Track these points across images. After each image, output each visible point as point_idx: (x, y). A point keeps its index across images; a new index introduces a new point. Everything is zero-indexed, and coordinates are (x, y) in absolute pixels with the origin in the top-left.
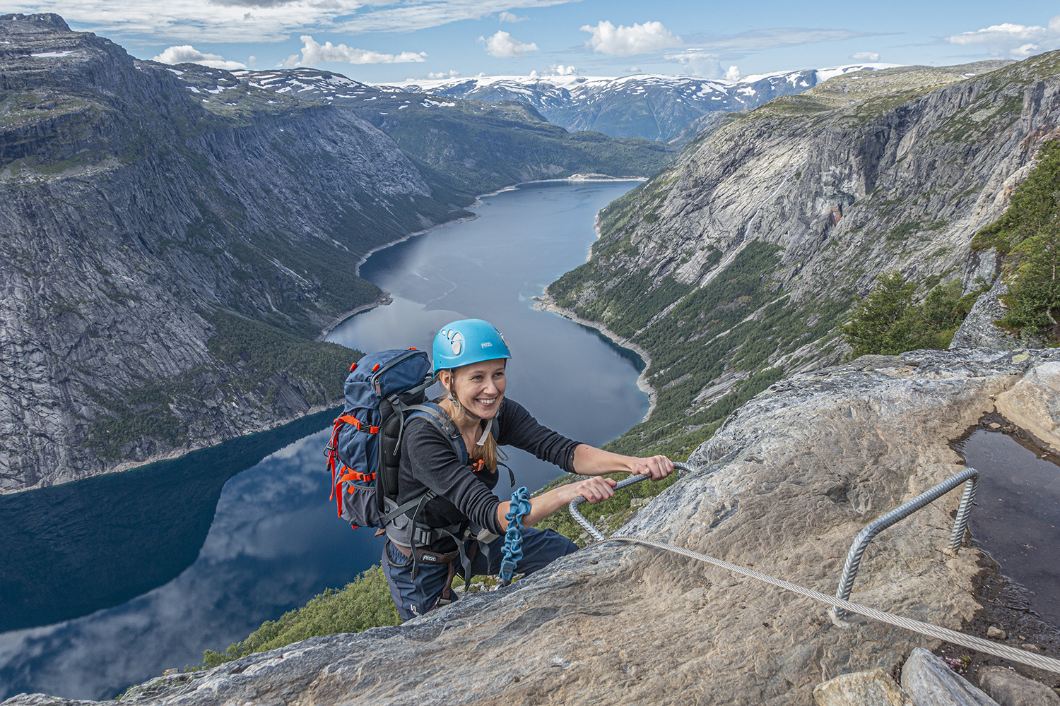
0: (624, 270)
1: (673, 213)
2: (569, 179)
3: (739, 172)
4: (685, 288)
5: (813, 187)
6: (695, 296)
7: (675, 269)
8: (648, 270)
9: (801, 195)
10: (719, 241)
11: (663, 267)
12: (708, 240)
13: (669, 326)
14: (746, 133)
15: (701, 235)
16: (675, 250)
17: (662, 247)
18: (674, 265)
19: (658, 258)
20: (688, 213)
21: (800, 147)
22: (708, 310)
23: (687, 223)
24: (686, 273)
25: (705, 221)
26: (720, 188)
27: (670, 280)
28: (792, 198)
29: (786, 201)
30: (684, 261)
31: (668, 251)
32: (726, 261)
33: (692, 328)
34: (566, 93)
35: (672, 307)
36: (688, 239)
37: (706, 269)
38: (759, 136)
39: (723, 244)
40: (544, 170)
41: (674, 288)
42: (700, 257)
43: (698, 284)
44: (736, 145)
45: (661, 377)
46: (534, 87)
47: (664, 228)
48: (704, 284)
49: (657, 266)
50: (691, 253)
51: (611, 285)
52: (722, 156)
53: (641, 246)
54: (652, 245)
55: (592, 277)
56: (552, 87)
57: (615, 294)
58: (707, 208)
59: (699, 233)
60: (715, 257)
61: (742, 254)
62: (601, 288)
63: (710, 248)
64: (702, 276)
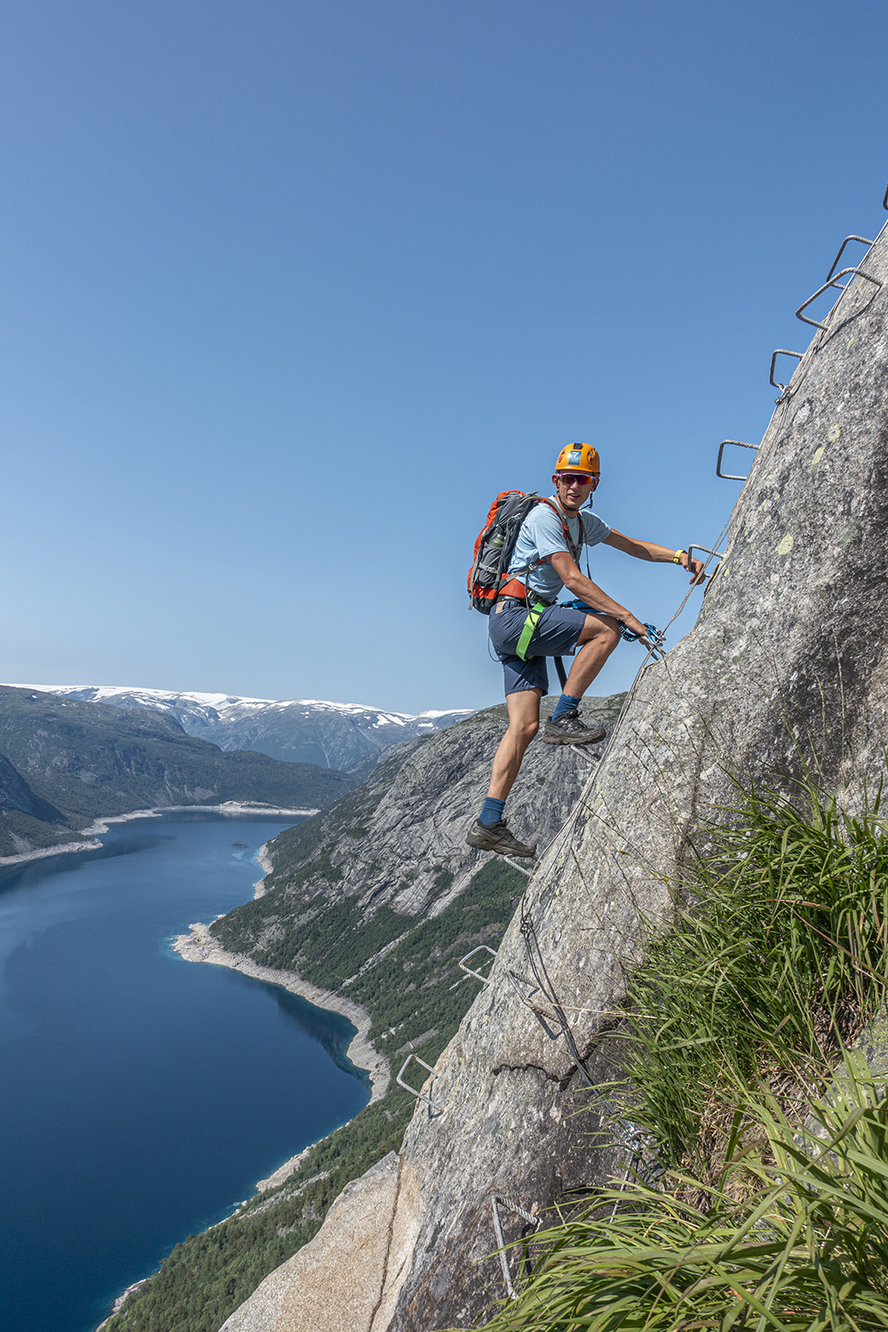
0: (321, 900)
1: (387, 826)
2: (221, 807)
3: (467, 779)
4: (408, 921)
5: (568, 788)
6: (425, 928)
7: (393, 897)
8: (356, 899)
9: (551, 800)
10: (448, 860)
11: (376, 894)
12: (434, 859)
13: (391, 970)
14: (472, 735)
15: (424, 854)
16: (391, 872)
17: (374, 868)
18: (390, 890)
19: (369, 882)
20: (407, 826)
21: (537, 751)
22: (445, 946)
23: (406, 839)
24: (408, 900)
25: (429, 836)
26: (446, 796)
27: (386, 912)
28: (538, 805)
29: (529, 810)
30: (404, 886)
31: (383, 874)
32: (461, 884)
33: (426, 970)
34: (213, 713)
35: (392, 945)
36: (408, 858)
37: (434, 895)
38: (488, 739)
39: (454, 863)
40: (188, 794)
41: (391, 921)
42: (426, 881)
43: (425, 915)
44: (462, 748)
45: (391, 1037)
46: (173, 702)
47: (375, 845)
48: (433, 914)
49: (368, 894)
50: (412, 876)
51: (304, 919)
52: (445, 760)
53: (346, 868)
54: (360, 866)
55: (276, 911)
56: (196, 704)
57: (312, 931)
58: (431, 819)
59: (422, 851)
60: (445, 880)
61: (479, 875)
62: (291, 922)
63: (438, 868)
64: (429, 904)
